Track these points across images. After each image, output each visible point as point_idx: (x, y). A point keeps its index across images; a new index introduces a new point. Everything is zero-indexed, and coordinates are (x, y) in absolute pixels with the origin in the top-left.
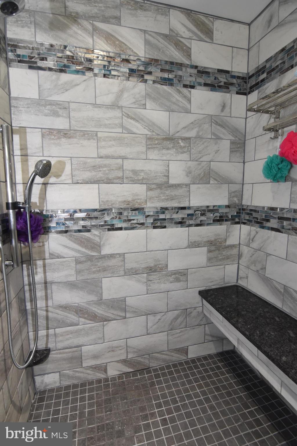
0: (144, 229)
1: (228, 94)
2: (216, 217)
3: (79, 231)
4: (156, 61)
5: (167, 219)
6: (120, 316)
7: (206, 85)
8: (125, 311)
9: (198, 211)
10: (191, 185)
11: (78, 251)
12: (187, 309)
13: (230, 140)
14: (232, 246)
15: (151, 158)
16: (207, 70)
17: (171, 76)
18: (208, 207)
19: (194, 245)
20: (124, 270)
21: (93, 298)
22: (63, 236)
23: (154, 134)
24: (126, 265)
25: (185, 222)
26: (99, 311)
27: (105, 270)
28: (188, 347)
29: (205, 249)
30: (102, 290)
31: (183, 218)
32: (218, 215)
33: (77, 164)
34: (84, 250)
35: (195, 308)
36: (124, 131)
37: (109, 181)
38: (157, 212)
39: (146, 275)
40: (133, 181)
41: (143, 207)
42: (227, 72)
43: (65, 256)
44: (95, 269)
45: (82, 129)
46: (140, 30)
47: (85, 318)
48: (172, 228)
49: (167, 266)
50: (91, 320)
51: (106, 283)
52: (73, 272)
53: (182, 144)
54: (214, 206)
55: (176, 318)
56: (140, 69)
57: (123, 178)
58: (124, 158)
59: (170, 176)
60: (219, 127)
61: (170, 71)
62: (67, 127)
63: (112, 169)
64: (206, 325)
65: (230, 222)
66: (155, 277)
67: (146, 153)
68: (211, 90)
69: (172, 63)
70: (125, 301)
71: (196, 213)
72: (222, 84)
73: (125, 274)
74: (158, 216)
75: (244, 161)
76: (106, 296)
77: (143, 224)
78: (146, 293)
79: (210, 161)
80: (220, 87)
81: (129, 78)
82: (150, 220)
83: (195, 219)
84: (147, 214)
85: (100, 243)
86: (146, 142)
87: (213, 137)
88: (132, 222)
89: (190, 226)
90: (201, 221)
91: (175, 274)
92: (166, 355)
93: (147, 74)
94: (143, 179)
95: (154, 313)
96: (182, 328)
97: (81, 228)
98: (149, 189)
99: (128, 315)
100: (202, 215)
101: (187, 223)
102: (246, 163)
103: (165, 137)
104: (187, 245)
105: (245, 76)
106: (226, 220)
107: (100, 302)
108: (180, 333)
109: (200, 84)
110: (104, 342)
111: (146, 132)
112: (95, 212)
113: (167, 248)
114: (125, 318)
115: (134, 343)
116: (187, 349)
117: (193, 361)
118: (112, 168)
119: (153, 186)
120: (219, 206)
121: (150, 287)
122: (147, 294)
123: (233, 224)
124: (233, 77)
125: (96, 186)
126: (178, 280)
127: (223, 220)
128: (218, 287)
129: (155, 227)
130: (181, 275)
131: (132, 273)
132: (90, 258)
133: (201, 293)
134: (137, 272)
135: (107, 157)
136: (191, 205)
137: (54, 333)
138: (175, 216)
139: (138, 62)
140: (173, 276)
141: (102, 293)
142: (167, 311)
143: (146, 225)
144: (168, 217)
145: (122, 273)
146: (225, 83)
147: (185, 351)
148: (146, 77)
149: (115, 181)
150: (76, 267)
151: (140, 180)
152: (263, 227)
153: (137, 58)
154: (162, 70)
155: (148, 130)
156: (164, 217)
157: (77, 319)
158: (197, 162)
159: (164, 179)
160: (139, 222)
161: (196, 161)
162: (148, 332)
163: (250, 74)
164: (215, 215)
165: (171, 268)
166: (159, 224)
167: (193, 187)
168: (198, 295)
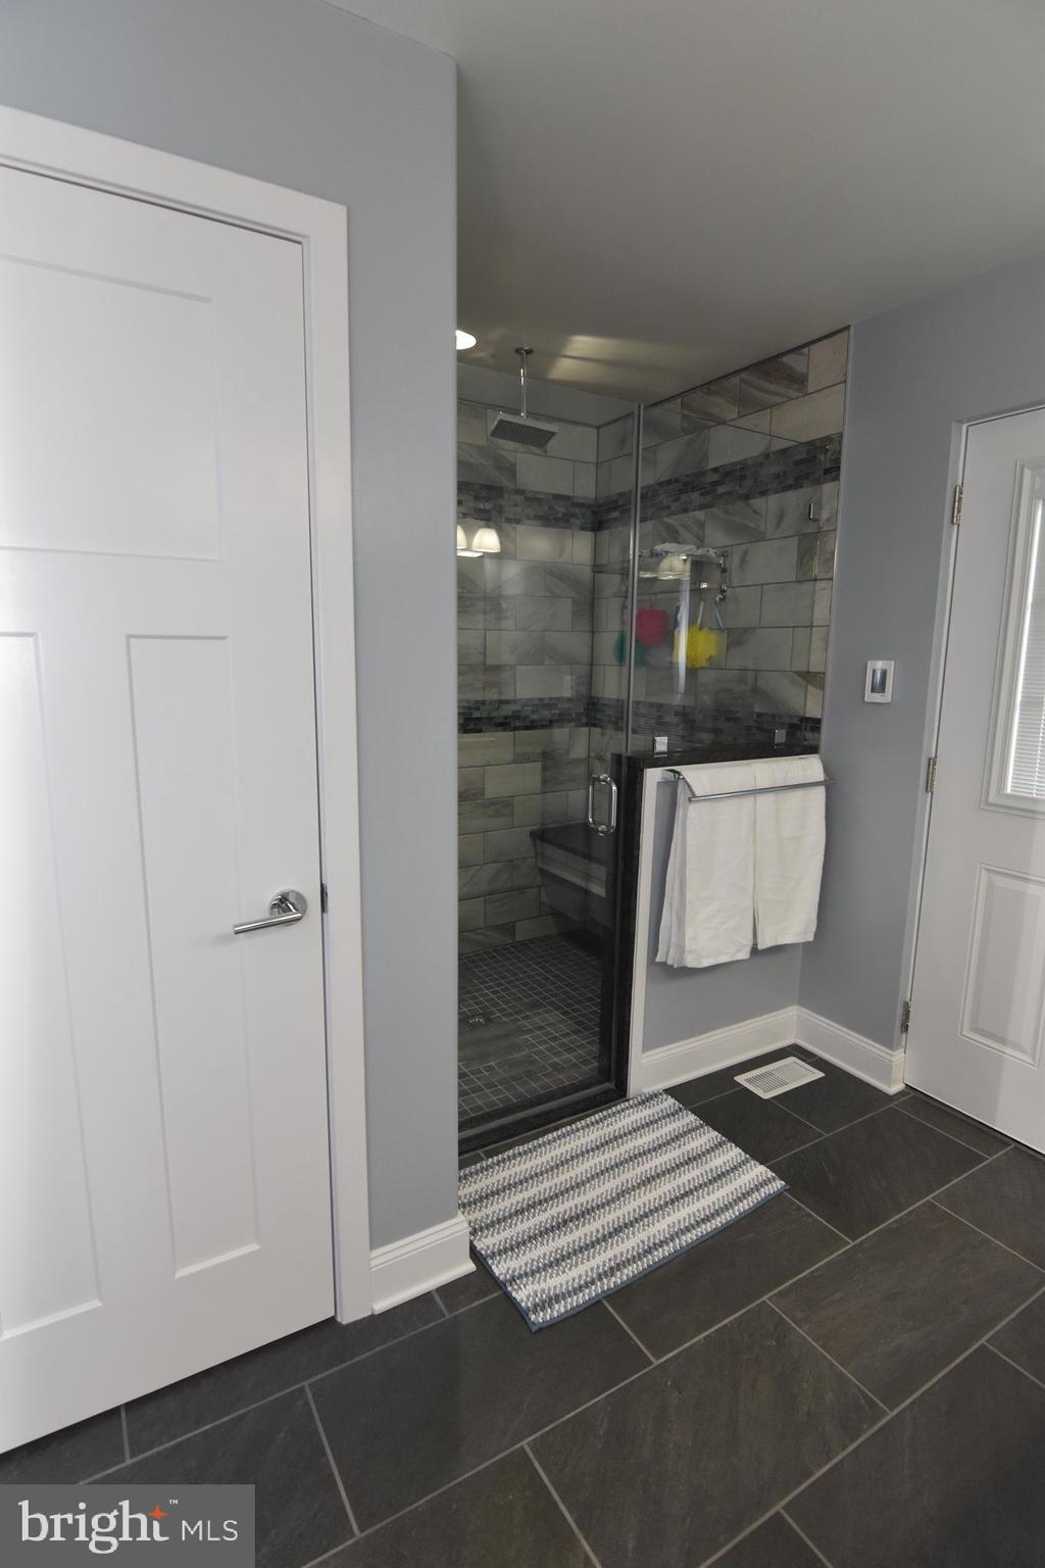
1: (569, 531)
2: (554, 715)
7: (537, 518)
9: (527, 706)
10: (517, 667)
12: (512, 861)
13: (573, 598)
14: (577, 761)
16: (538, 496)
17: (488, 506)
18: (542, 699)
19: (521, 759)
25: (509, 724)
28: (515, 923)
29: (539, 765)
31: (506, 718)
32: (557, 712)
35: (525, 859)
38: (470, 708)
42: (568, 498)
48: (491, 732)
49: (483, 790)
53: (504, 606)
54: (551, 699)
55: (497, 875)
59: (487, 653)
60: (555, 580)
61: (486, 499)
64: (543, 889)
65: (573, 724)
66: (466, 809)
68: (544, 526)
69: (490, 488)
71: (524, 709)
72: (560, 515)
74: (471, 714)
75: (593, 630)
79: (544, 631)
80: (556, 520)
83: (524, 719)
87: (548, 595)
89: (516, 729)
90: (533, 721)
91: (495, 804)
92: (482, 934)
95: (466, 867)
96: (506, 892)
100: (533, 712)
101: (513, 725)
102: (595, 634)
103: (479, 595)
104: (513, 758)
105: (593, 503)
106: (569, 721)
108: (503, 899)
109: (528, 518)
113: (484, 763)
116: (514, 926)
117: (523, 943)
120: (558, 699)
123: (579, 727)
124: (576, 505)
126: (499, 814)
127: (563, 721)
128: (556, 825)
129: (466, 731)
130: (504, 807)
133: (533, 834)
136: (518, 697)
138: (495, 714)
140: (492, 807)
142: (484, 864)
144: (484, 715)
146: (564, 514)
147: (510, 929)
154: (476, 498)
156: (479, 716)
158: (525, 632)
159: (479, 659)
161: (524, 630)
163: (600, 502)
164: (553, 712)
165: (490, 793)
166: (471, 726)
167: (519, 669)
168: (528, 840)
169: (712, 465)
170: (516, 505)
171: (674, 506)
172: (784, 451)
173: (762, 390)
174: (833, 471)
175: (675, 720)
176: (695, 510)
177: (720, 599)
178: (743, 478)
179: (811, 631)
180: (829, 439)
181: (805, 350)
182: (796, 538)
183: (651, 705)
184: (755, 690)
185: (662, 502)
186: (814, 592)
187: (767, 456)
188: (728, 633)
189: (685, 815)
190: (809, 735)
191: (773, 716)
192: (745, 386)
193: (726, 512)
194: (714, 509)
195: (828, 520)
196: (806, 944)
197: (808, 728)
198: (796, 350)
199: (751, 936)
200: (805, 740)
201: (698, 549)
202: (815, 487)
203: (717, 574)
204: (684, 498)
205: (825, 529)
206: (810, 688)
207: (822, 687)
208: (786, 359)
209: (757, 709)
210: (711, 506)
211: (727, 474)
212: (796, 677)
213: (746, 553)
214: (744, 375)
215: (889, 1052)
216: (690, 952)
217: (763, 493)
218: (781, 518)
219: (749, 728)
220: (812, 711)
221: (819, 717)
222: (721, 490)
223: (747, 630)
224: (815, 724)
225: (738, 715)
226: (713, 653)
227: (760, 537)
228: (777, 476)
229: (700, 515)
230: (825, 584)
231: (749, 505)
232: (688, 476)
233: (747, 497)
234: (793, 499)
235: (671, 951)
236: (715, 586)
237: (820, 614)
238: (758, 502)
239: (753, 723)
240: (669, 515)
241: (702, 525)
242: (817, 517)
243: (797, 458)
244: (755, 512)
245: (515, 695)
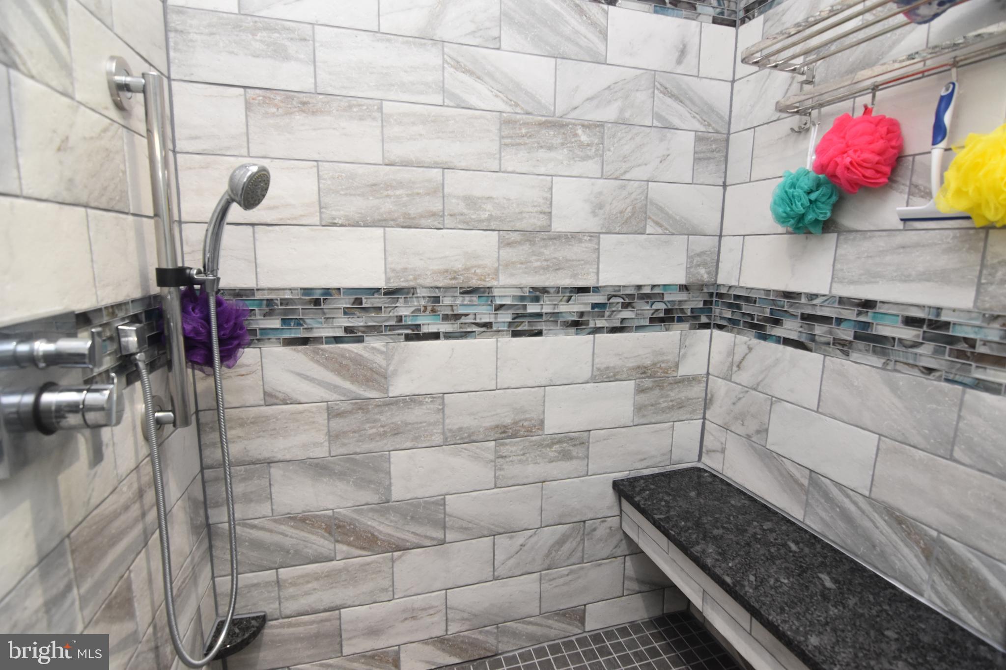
0: (492, 337)
1: (694, 23)
2: (657, 310)
3: (337, 340)
5: (546, 313)
6: (432, 539)
8: (444, 528)
9: (615, 296)
10: (601, 236)
11: (335, 388)
12: (584, 522)
13: (695, 131)
14: (691, 380)
15: (510, 169)
18: (639, 287)
19: (603, 376)
20: (443, 433)
21: (368, 496)
22: (298, 351)
23: (518, 110)
24: (447, 421)
25: (587, 323)
26: (383, 527)
27: (396, 432)
28: (585, 605)
29: (630, 385)
30: (390, 478)
31: (582, 314)
32: (662, 306)
33: (333, 178)
34: (347, 385)
35: (604, 519)
36: (447, 102)
37: (410, 223)
38: (522, 298)
39: (493, 443)
40: (467, 223)
41: (489, 285)
43: (303, 400)
44: (374, 430)
45: (344, 93)
47: (349, 544)
48: (556, 335)
49: (542, 423)
50: (363, 548)
51: (399, 461)
52: (322, 438)
53: (584, 138)
54: (653, 287)
55: (561, 542)
57: (443, 216)
58: (446, 167)
59: (553, 213)
60: (669, 101)
62: (307, 84)
63: (418, 194)
64: (627, 557)
65: (687, 324)
66: (514, 449)
67: (498, 156)
70: (444, 505)
71: (611, 301)
73: (446, 443)
74: (525, 307)
75: (724, 183)
76: (398, 492)
77: (488, 325)
78: (493, 486)
79: (648, 181)
82: (506, 317)
83: (609, 316)
84: (498, 302)
85: (386, 370)
86: (500, 130)
87: (655, 123)
88: (463, 320)
89: (597, 330)
90: (623, 320)
91: (560, 442)
92: (536, 624)
94: (491, 218)
95: (511, 532)
96: (574, 564)
97: (340, 333)
98: (505, 244)
99: (450, 537)
100: (626, 306)
101: (592, 325)
102: (728, 188)
103: (544, 119)
104: (590, 374)
106: (680, 320)
107: (385, 506)
108: (568, 575)
110: (393, 599)
111: (501, 106)
112: (376, 295)
113: (544, 383)
114: (443, 542)
115: (461, 598)
116: (584, 611)
117: (597, 637)
118: (416, 191)
119: (515, 236)
120: (665, 285)
121: (502, 473)
122: (496, 487)
123: (695, 328)
125: (379, 231)
126: (566, 456)
127: (672, 320)
128: (656, 471)
129: (516, 334)
130: (574, 445)
131: (462, 438)
132: (362, 405)
133: (617, 486)
134: (474, 438)
135: (406, 164)
136: (601, 284)
137: (275, 578)
138: (563, 308)
140: (556, 447)
141: (390, 485)
142: (541, 527)
143: (494, 329)
144: (547, 309)
145: (438, 439)
147: (578, 614)
149: (423, 222)
150: (328, 426)
151: (483, 221)
152: (765, 337)
155: (504, 101)
156: (538, 311)
157: (331, 546)
158: (618, 183)
159: (541, 221)
160: (478, 321)
161: (616, 179)
162: (496, 574)
164: (656, 306)
165: (551, 427)
166: (525, 327)
167: (607, 241)
168: (610, 491)
183: (843, 301)
245: (598, 280)
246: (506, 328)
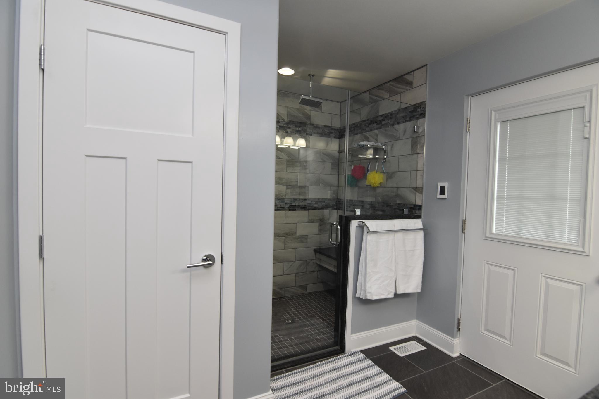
0: (284, 211)
1: (330, 138)
2: (323, 205)
4: (293, 122)
7: (318, 133)
9: (313, 201)
10: (310, 187)
12: (306, 260)
13: (331, 162)
15: (289, 171)
16: (318, 126)
17: (300, 129)
18: (319, 199)
19: (310, 221)
23: (291, 159)
25: (306, 208)
28: (307, 285)
29: (317, 224)
31: (305, 205)
32: (324, 204)
35: (312, 260)
38: (291, 201)
39: (284, 237)
41: (284, 198)
42: (329, 127)
46: (285, 107)
48: (299, 210)
49: (296, 233)
53: (305, 164)
54: (322, 199)
55: (301, 265)
56: (284, 126)
59: (298, 181)
60: (324, 156)
61: (299, 127)
64: (318, 272)
65: (331, 209)
66: (289, 239)
67: (286, 169)
68: (321, 136)
69: (301, 123)
72: (326, 133)
74: (292, 203)
75: (338, 174)
77: (283, 208)
79: (320, 174)
80: (325, 134)
81: (279, 130)
82: (287, 206)
83: (312, 206)
84: (286, 202)
86: (287, 163)
87: (322, 161)
88: (278, 206)
89: (309, 210)
90: (315, 207)
91: (300, 238)
92: (295, 289)
93: (288, 128)
95: (288, 262)
96: (304, 272)
98: (287, 188)
100: (316, 204)
101: (308, 208)
102: (339, 176)
103: (296, 160)
104: (307, 221)
105: (339, 128)
106: (329, 207)
108: (302, 275)
109: (315, 133)
111: (287, 158)
113: (296, 222)
115: (276, 280)
116: (307, 286)
117: (310, 293)
119: (290, 187)
120: (325, 199)
121: (286, 245)
122: (285, 249)
123: (333, 210)
124: (333, 129)
126: (302, 242)
127: (327, 207)
128: (325, 247)
129: (290, 210)
130: (304, 239)
131: (277, 236)
133: (315, 251)
134: (280, 236)
136: (310, 198)
138: (301, 204)
139: (284, 122)
140: (299, 239)
142: (296, 261)
143: (285, 208)
144: (297, 204)
146: (328, 132)
147: (305, 287)
148: (287, 130)
153: (283, 120)
154: (296, 126)
156: (295, 204)
159: (295, 183)
160: (281, 207)
161: (313, 173)
162: (284, 273)
163: (341, 128)
164: (323, 204)
165: (298, 234)
166: (292, 208)
167: (311, 188)
168: (313, 251)
169: (380, 114)
170: (310, 129)
171: (367, 129)
172: (406, 108)
173: (398, 87)
174: (423, 115)
175: (368, 207)
176: (375, 130)
177: (384, 161)
178: (391, 118)
179: (417, 172)
180: (422, 103)
181: (412, 73)
182: (411, 139)
183: (360, 201)
184: (397, 195)
185: (363, 127)
186: (417, 158)
187: (399, 110)
188: (387, 174)
189: (366, 238)
190: (417, 212)
191: (404, 205)
192: (391, 86)
193: (386, 130)
194: (381, 129)
195: (422, 132)
196: (418, 293)
197: (417, 209)
198: (409, 73)
199: (394, 288)
200: (416, 213)
201: (375, 143)
202: (417, 120)
203: (383, 153)
204: (370, 126)
205: (420, 135)
206: (417, 193)
207: (422, 193)
208: (405, 77)
209: (398, 202)
210: (380, 128)
211: (386, 117)
212: (412, 190)
213: (393, 145)
214: (391, 83)
215: (453, 339)
216: (369, 293)
217: (399, 123)
218: (405, 131)
219: (395, 209)
220: (419, 202)
221: (421, 204)
222: (383, 123)
223: (393, 173)
224: (419, 207)
225: (391, 205)
226: (382, 181)
227: (398, 139)
228: (403, 117)
229: (376, 132)
230: (421, 155)
231: (393, 128)
232: (372, 118)
233: (393, 125)
234: (409, 124)
235: (362, 293)
236: (382, 157)
237: (420, 166)
238: (396, 126)
239: (396, 207)
240: (365, 132)
241: (377, 135)
242: (418, 131)
243: (410, 110)
244: (396, 130)
245: (309, 197)
246: (287, 208)
